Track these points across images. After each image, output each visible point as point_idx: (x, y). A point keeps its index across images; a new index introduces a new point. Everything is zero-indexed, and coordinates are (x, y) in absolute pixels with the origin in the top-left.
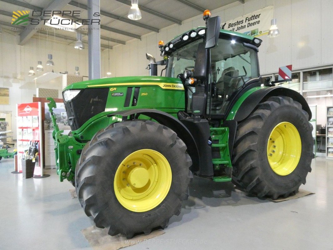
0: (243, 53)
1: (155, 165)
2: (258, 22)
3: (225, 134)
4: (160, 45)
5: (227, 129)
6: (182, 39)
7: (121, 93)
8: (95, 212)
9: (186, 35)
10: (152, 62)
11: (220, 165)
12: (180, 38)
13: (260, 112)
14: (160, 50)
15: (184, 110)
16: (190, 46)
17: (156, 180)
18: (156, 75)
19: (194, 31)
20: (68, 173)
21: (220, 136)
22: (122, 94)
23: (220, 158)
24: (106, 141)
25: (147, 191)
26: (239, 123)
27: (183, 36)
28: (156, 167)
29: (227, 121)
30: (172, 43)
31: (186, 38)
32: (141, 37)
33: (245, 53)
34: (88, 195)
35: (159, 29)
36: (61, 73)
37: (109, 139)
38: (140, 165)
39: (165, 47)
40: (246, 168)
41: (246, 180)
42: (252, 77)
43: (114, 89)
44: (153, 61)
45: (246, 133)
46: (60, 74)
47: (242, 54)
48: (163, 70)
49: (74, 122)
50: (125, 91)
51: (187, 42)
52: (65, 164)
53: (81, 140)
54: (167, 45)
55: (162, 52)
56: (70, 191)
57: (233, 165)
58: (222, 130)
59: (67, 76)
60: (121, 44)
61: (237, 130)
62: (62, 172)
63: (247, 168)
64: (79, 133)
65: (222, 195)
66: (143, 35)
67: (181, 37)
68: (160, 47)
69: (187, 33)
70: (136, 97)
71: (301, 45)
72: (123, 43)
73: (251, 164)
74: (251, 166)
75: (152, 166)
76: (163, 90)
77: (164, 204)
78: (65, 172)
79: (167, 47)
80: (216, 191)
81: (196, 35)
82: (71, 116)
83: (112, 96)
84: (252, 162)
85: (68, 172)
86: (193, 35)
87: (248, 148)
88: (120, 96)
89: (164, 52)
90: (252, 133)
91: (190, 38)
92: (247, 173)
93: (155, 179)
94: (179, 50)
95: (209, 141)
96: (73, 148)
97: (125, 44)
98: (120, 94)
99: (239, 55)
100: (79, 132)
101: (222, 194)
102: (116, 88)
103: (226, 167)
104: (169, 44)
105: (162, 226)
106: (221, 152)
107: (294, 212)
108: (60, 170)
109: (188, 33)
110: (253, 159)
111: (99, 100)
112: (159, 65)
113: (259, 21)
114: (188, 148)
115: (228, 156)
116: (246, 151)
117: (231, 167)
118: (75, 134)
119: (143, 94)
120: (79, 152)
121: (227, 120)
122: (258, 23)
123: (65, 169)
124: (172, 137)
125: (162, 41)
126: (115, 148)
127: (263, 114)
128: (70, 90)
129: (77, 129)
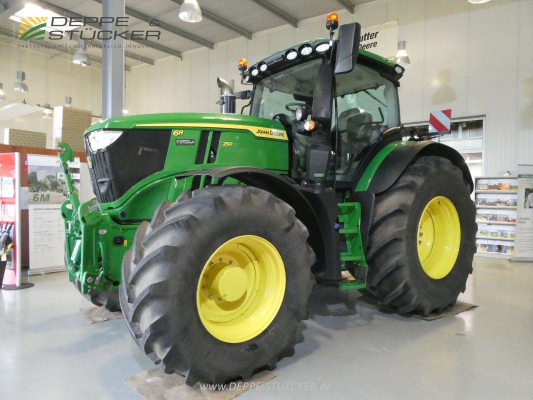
0: (372, 88)
1: (256, 262)
2: (374, 44)
3: (355, 213)
4: (241, 65)
5: (357, 205)
6: (284, 57)
7: (191, 141)
8: (164, 346)
9: (294, 50)
10: (227, 93)
11: (346, 262)
12: (283, 56)
13: (409, 179)
14: (241, 74)
15: (287, 173)
16: (296, 69)
17: (257, 288)
18: (234, 111)
19: (308, 45)
20: (98, 278)
21: (346, 216)
22: (193, 142)
23: (347, 252)
24: (188, 220)
25: (241, 306)
26: (377, 195)
27: (288, 52)
28: (257, 266)
29: (358, 193)
30: (264, 63)
31: (292, 56)
32: (182, 55)
33: (376, 88)
34: (153, 316)
35: (213, 44)
36: (39, 105)
37: (192, 217)
38: (231, 262)
39: (251, 69)
40: (388, 267)
41: (385, 287)
42: (389, 126)
43: (180, 133)
44: (229, 91)
45: (389, 212)
46: (38, 107)
47: (370, 90)
48: (245, 108)
49: (110, 186)
50: (197, 136)
51: (293, 63)
52: (92, 263)
53: (123, 220)
54: (256, 66)
55: (244, 77)
56: (81, 311)
57: (368, 262)
58: (348, 207)
59: (64, 111)
60: (145, 64)
61: (375, 206)
62: (87, 276)
63: (390, 267)
64: (117, 208)
65: (342, 310)
66: (186, 50)
67: (284, 53)
68: (240, 69)
69: (295, 48)
70: (214, 149)
71: (436, 83)
72: (151, 62)
73: (396, 261)
74: (396, 264)
75: (251, 264)
76: (258, 139)
77: (274, 328)
78: (92, 276)
79: (255, 68)
80: (333, 306)
81: (311, 52)
82: (104, 177)
83: (177, 144)
84: (398, 258)
85: (98, 276)
86: (306, 51)
87: (392, 235)
88: (189, 144)
89: (247, 78)
90: (398, 212)
91: (299, 56)
92: (389, 275)
93: (254, 285)
94: (275, 76)
95: (336, 224)
96: (107, 234)
97: (154, 64)
98: (189, 141)
99: (365, 90)
100: (117, 206)
101: (344, 310)
102: (183, 131)
103: (356, 266)
104: (260, 64)
105: (270, 365)
106: (348, 243)
107: (460, 335)
108: (83, 272)
109: (297, 49)
110: (398, 253)
111: (154, 150)
112: (238, 98)
113: (376, 43)
114: (310, 235)
115: (360, 248)
116: (389, 240)
117: (366, 265)
118: (110, 208)
119: (225, 143)
120: (119, 241)
121: (356, 190)
122: (374, 46)
123: (91, 272)
124: (288, 216)
125: (244, 60)
126: (202, 232)
127: (413, 182)
128: (104, 129)
129: (114, 200)
